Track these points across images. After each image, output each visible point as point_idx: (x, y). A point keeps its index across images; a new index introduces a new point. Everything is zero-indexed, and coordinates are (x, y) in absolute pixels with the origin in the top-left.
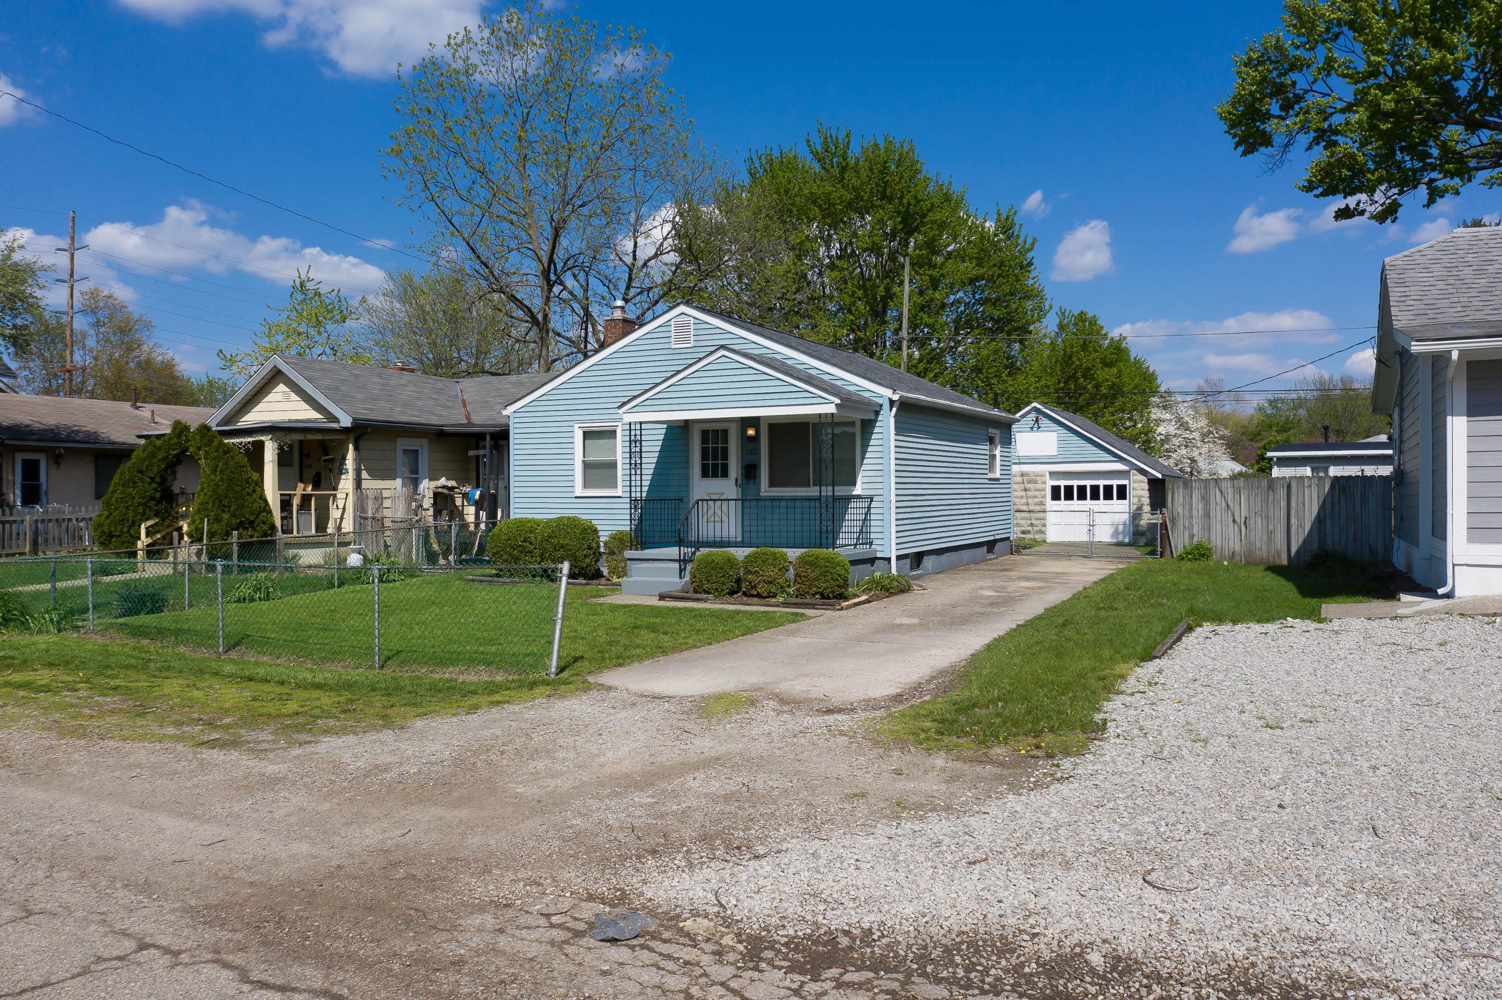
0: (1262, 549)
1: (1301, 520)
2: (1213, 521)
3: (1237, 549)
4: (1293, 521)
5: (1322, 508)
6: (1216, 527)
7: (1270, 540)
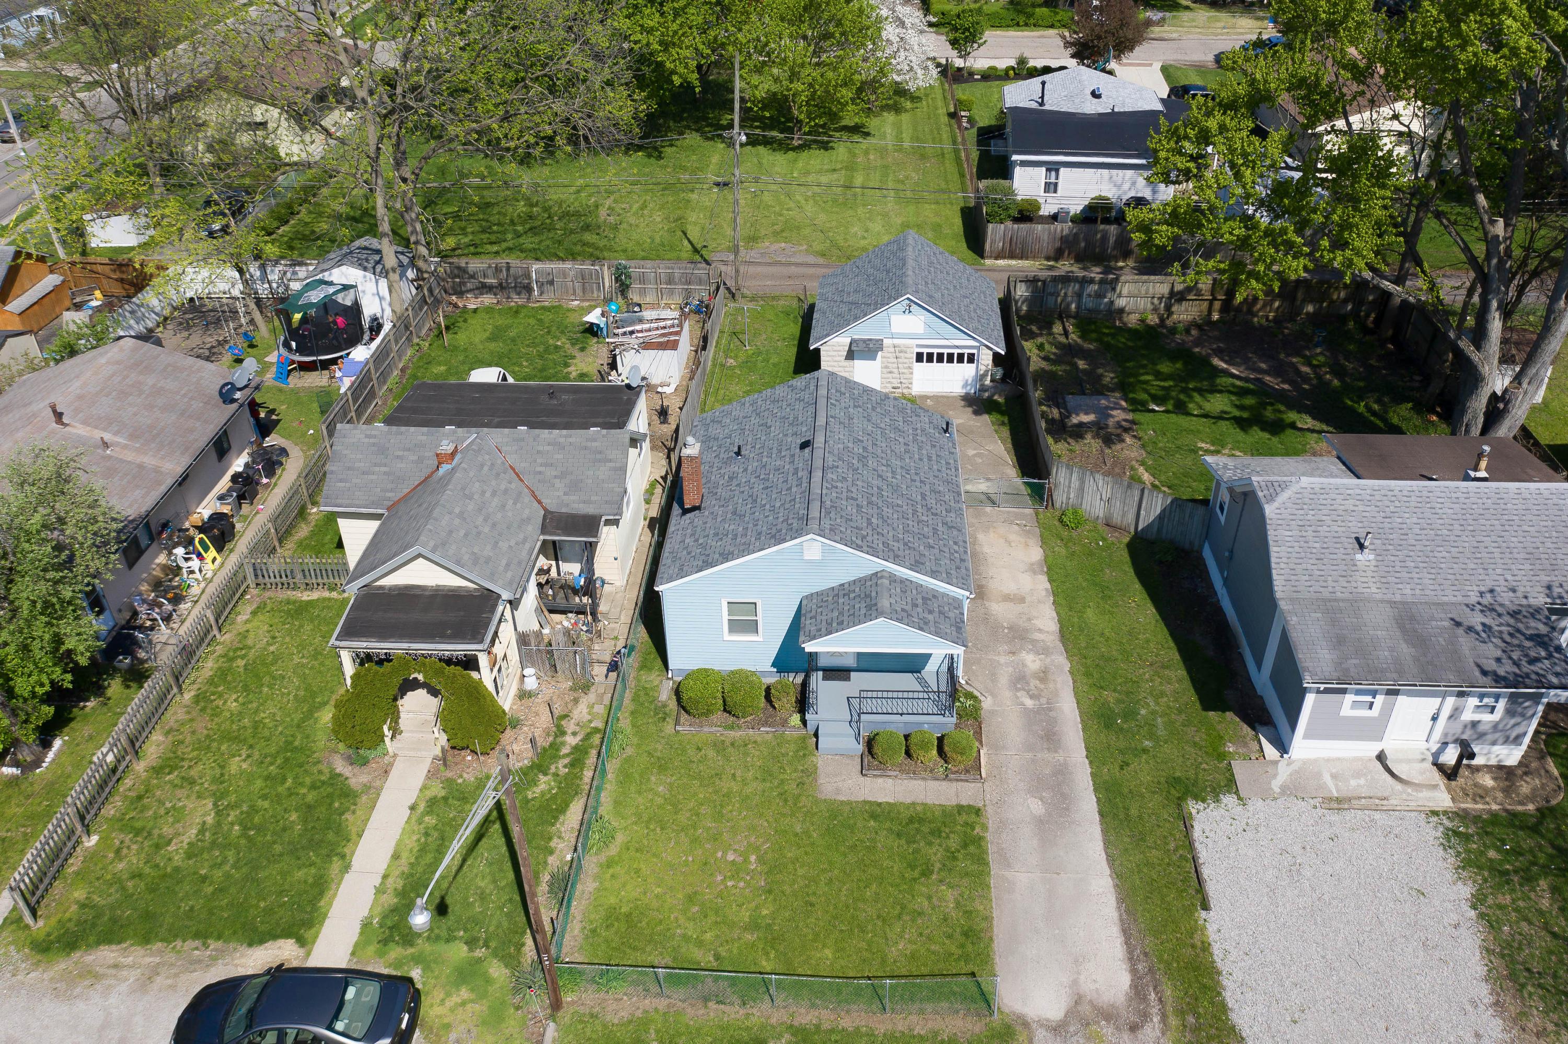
0: (1117, 519)
1: (1148, 513)
2: (1085, 495)
3: (1101, 515)
4: (1142, 512)
5: (1163, 511)
6: (1087, 499)
7: (1123, 515)
